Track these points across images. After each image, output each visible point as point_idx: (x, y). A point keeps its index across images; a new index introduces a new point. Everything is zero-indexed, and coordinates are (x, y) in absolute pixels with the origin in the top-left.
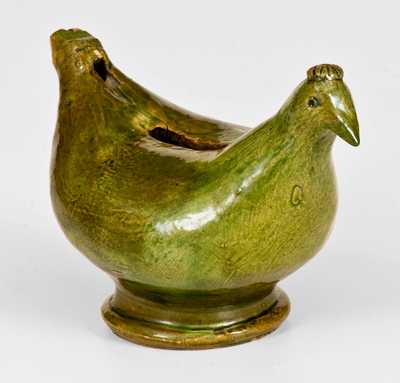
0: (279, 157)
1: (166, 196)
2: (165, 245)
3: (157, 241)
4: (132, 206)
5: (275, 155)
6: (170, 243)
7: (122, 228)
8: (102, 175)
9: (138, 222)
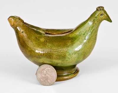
0: (93, 29)
1: (68, 44)
2: (71, 55)
3: (70, 54)
4: (60, 48)
5: (92, 29)
6: (73, 54)
7: (59, 54)
8: (46, 44)
9: (64, 51)
